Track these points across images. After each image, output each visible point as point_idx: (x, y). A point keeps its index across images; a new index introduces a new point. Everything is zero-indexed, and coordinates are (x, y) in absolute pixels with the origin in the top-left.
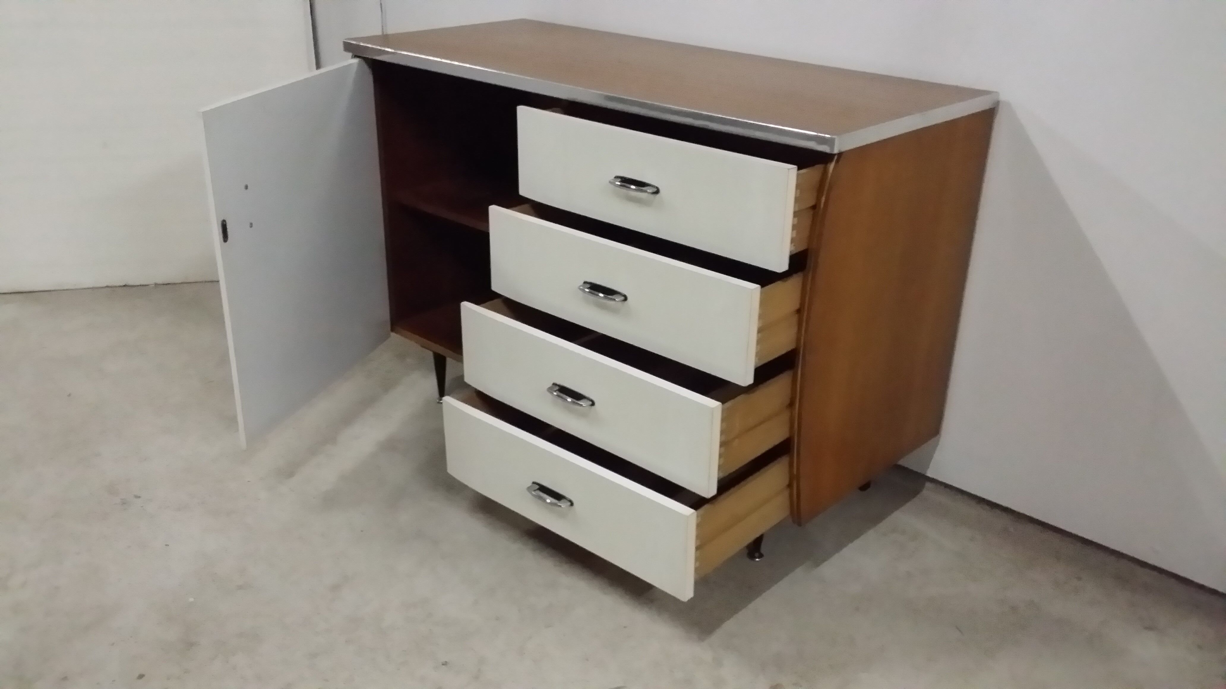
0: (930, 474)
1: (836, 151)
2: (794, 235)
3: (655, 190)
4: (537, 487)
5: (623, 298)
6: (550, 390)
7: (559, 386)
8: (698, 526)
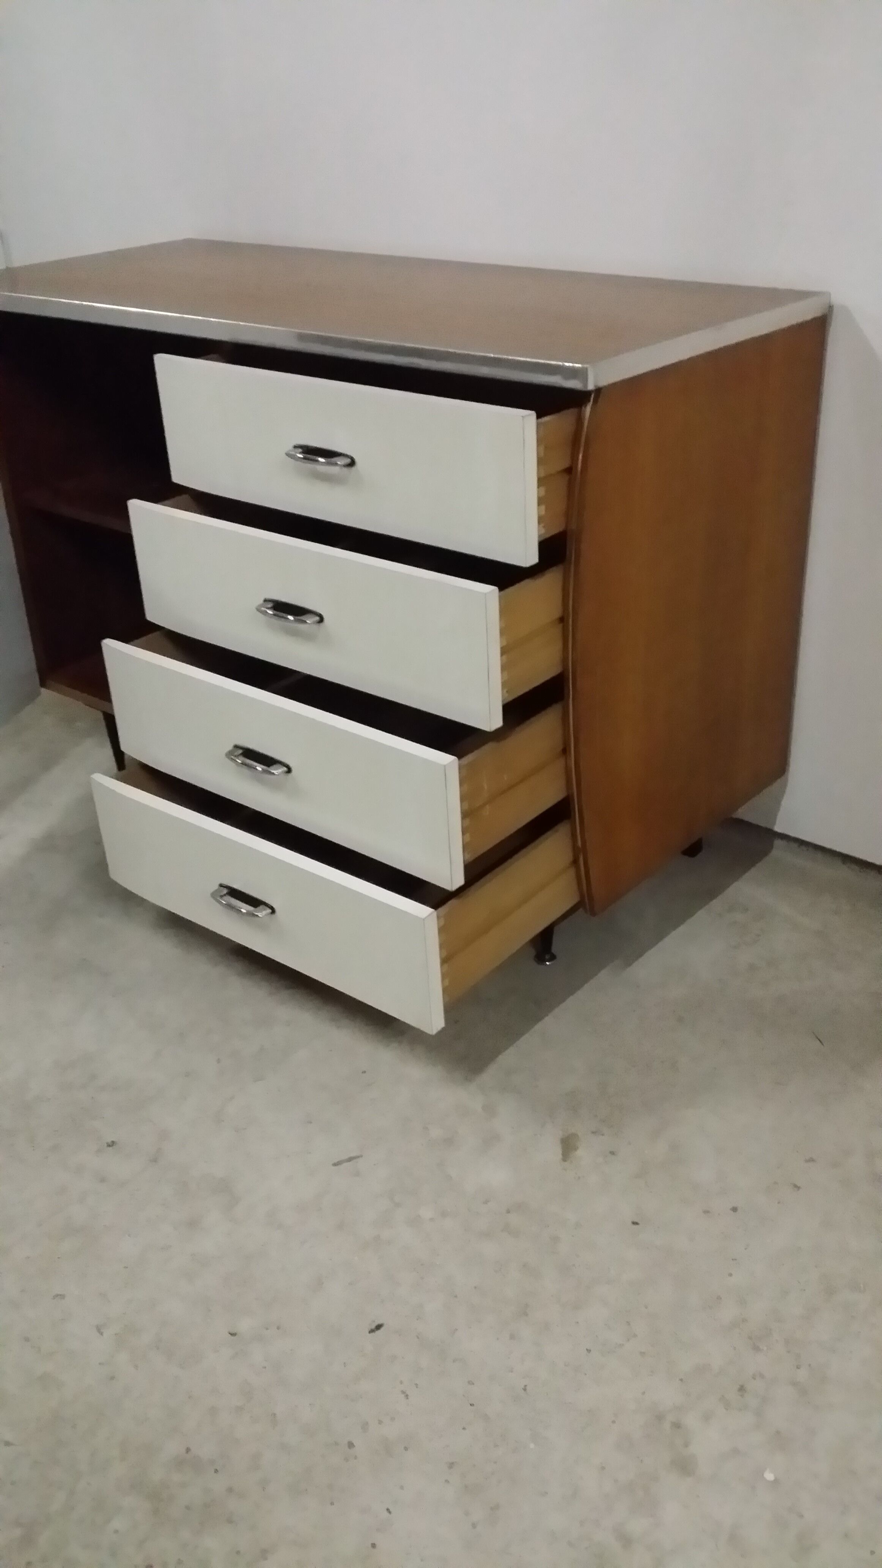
0: (778, 828)
1: (591, 387)
2: (543, 513)
3: (348, 461)
4: (225, 891)
5: (318, 618)
6: (230, 755)
7: (241, 748)
8: (441, 930)
